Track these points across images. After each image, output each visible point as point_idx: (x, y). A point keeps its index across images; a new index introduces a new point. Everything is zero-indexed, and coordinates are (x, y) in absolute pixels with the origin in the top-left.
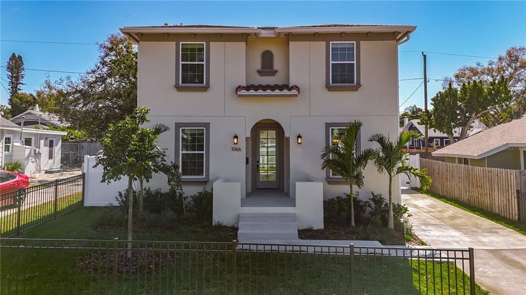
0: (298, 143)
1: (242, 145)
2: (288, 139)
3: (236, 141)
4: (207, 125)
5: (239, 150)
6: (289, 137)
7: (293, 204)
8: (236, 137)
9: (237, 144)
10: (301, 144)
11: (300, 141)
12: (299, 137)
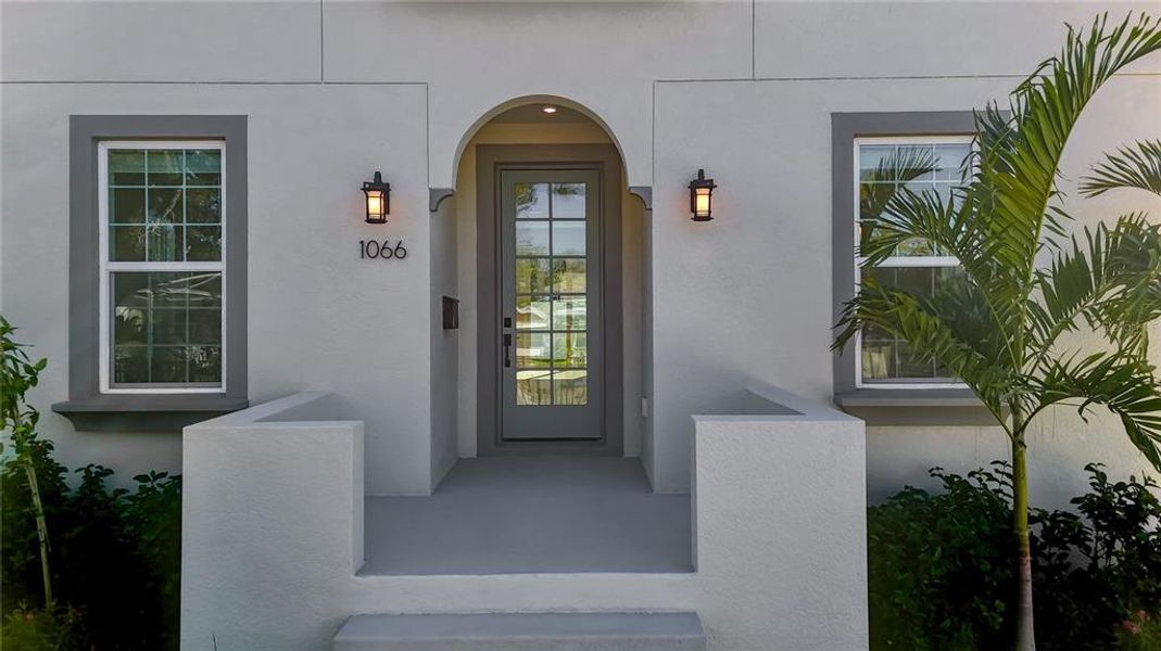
0: (697, 218)
1: (415, 226)
2: (642, 200)
3: (375, 205)
4: (233, 129)
5: (399, 252)
6: (649, 190)
7: (683, 559)
8: (379, 185)
9: (382, 221)
10: (708, 218)
11: (702, 203)
12: (701, 182)
